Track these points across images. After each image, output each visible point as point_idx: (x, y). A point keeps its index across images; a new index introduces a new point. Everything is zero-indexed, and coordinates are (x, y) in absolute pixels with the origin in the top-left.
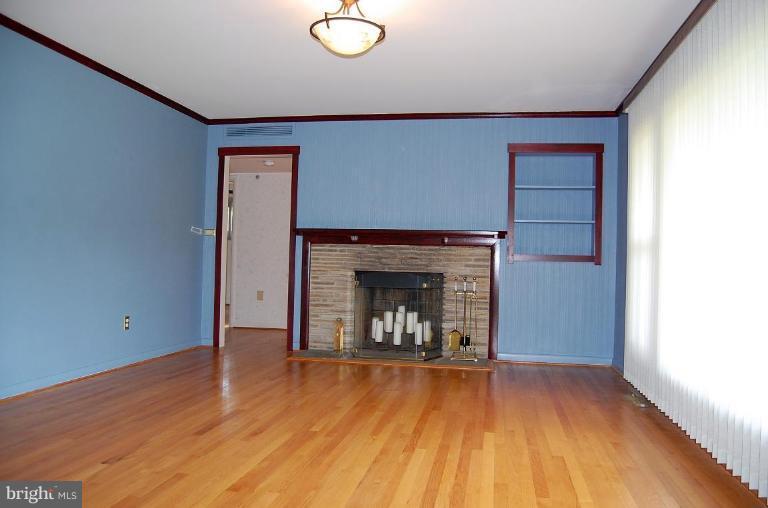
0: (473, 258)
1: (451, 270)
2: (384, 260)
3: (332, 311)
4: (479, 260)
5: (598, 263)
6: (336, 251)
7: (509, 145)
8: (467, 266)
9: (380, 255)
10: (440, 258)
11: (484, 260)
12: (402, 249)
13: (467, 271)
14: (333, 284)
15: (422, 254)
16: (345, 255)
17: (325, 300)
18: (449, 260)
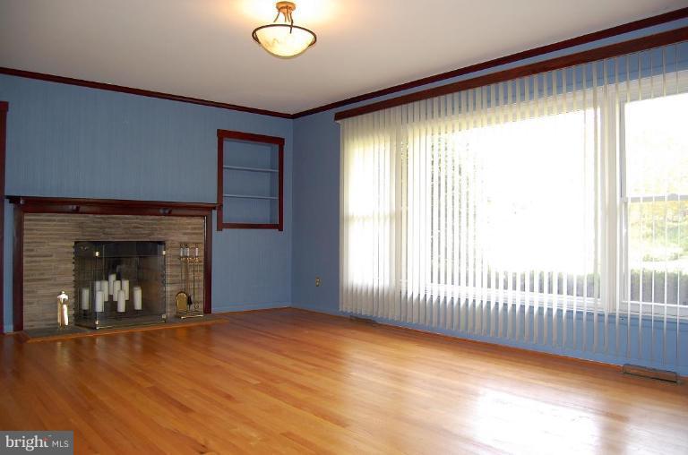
0: (190, 227)
1: (172, 238)
2: (107, 230)
3: (53, 285)
4: (195, 229)
5: (281, 229)
6: (54, 221)
7: (218, 130)
8: (185, 234)
9: (104, 225)
10: (162, 227)
11: (199, 229)
12: (126, 219)
13: (185, 239)
14: (51, 256)
15: (144, 224)
16: (65, 226)
17: (42, 274)
18: (170, 229)
